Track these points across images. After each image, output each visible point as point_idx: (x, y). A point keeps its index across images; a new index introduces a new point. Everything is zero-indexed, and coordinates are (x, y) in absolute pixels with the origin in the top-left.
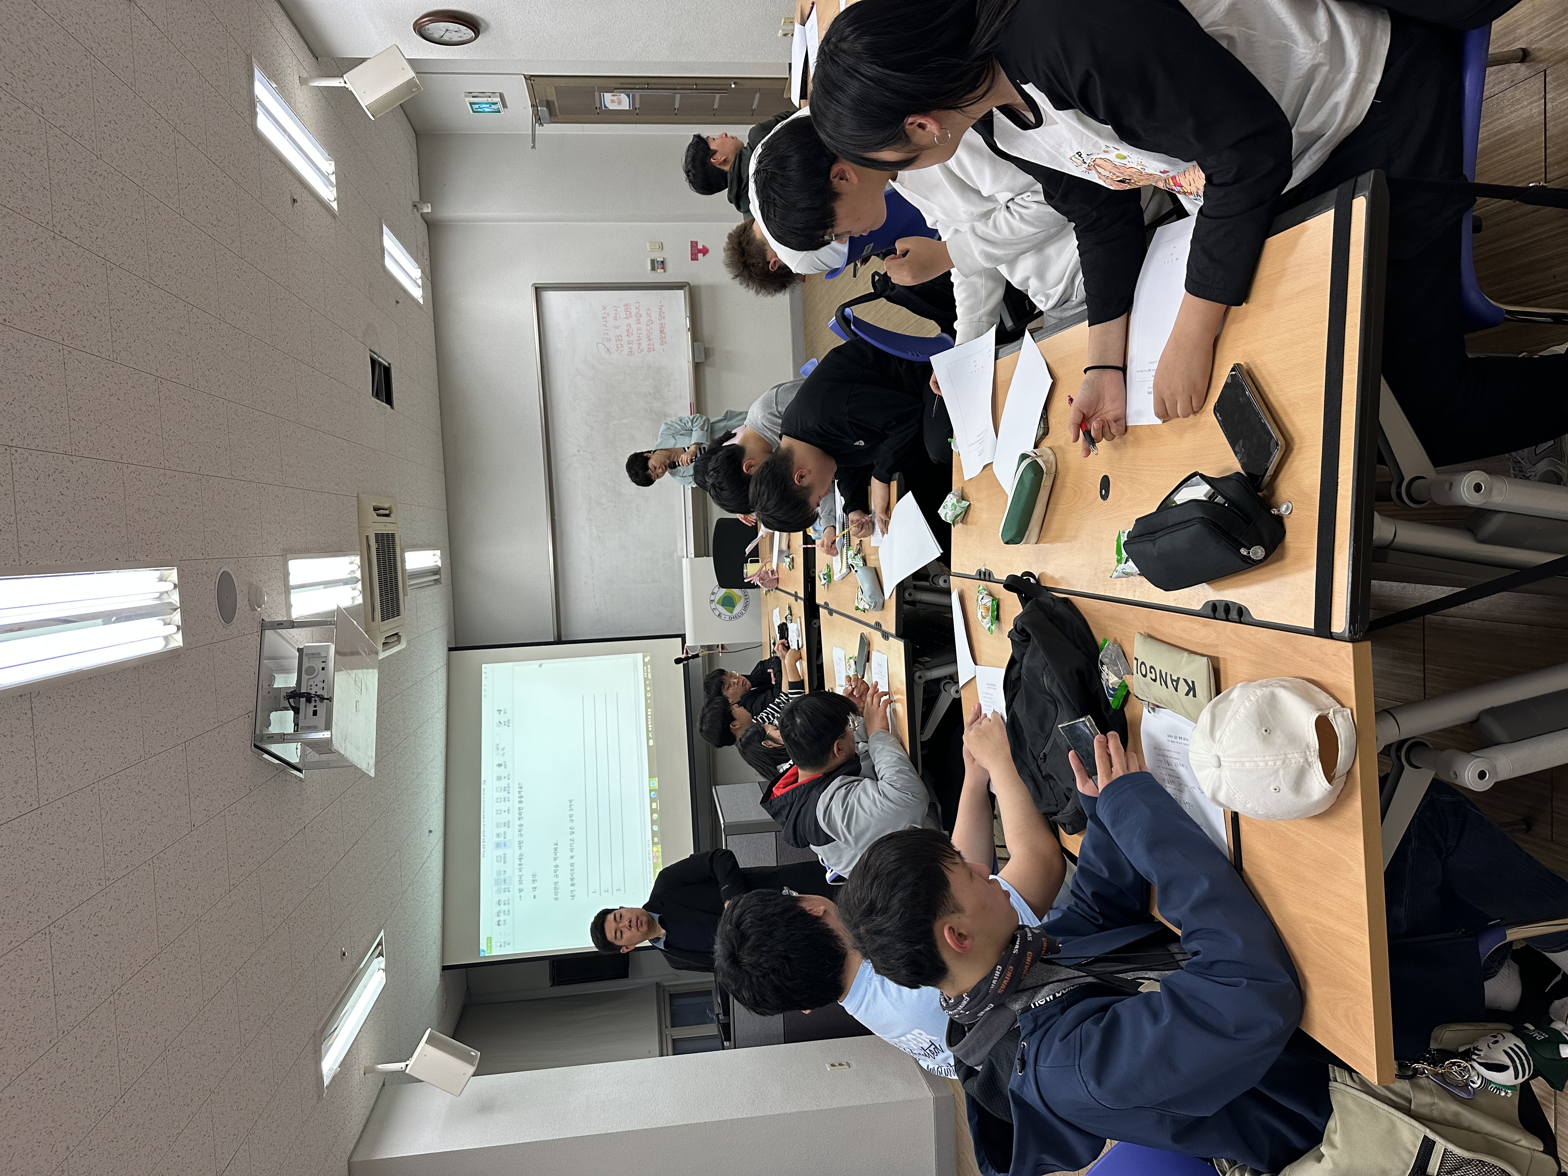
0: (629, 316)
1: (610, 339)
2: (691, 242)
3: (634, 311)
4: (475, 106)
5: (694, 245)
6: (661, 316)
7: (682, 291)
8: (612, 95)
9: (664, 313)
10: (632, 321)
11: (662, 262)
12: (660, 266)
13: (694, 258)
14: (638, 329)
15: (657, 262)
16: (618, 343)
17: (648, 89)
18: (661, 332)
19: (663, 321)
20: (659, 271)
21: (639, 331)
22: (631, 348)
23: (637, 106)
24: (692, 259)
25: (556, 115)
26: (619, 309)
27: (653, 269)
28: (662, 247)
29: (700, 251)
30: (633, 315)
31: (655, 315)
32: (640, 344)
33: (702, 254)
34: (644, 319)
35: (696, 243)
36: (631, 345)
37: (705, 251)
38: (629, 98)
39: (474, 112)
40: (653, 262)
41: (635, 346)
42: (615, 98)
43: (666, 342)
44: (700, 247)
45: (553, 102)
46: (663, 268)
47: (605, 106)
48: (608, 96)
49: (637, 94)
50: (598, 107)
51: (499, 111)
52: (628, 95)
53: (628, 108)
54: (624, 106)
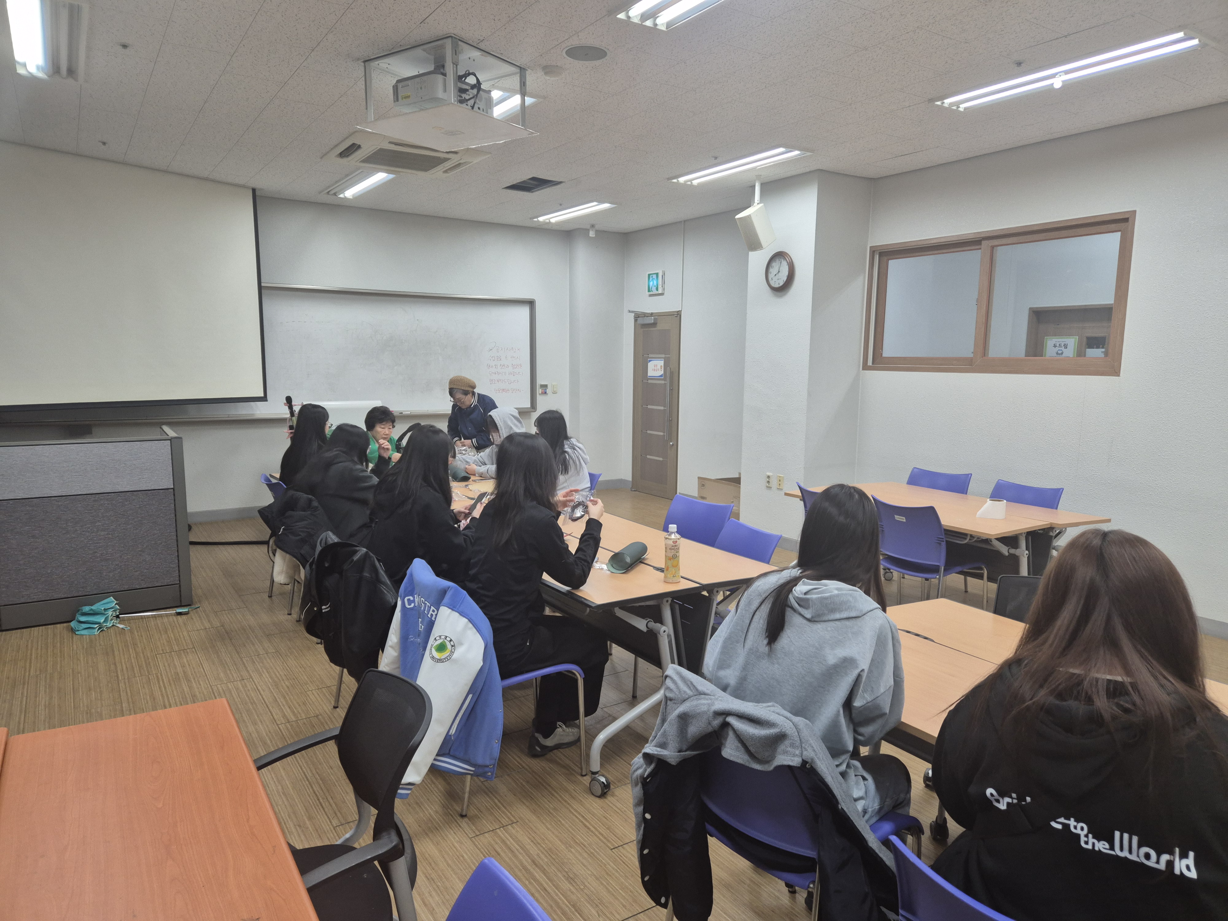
0: (514, 367)
1: (498, 352)
3: (517, 371)
4: (654, 276)
6: (513, 390)
7: (530, 406)
8: (661, 366)
9: (515, 392)
10: (511, 369)
11: (546, 393)
12: (543, 390)
15: (546, 389)
16: (496, 358)
17: (670, 389)
18: (503, 390)
19: (510, 391)
20: (540, 390)
22: (492, 366)
23: (650, 381)
25: (642, 328)
26: (518, 359)
27: (542, 386)
28: (554, 393)
30: (514, 370)
31: (514, 386)
32: (495, 373)
34: (511, 377)
36: (494, 367)
38: (659, 376)
39: (649, 275)
40: (546, 386)
41: (493, 370)
42: (659, 367)
43: (496, 393)
45: (655, 327)
46: (542, 393)
47: (650, 361)
48: (662, 363)
49: (663, 382)
50: (650, 356)
51: (649, 291)
52: (661, 376)
53: (649, 375)
54: (651, 373)
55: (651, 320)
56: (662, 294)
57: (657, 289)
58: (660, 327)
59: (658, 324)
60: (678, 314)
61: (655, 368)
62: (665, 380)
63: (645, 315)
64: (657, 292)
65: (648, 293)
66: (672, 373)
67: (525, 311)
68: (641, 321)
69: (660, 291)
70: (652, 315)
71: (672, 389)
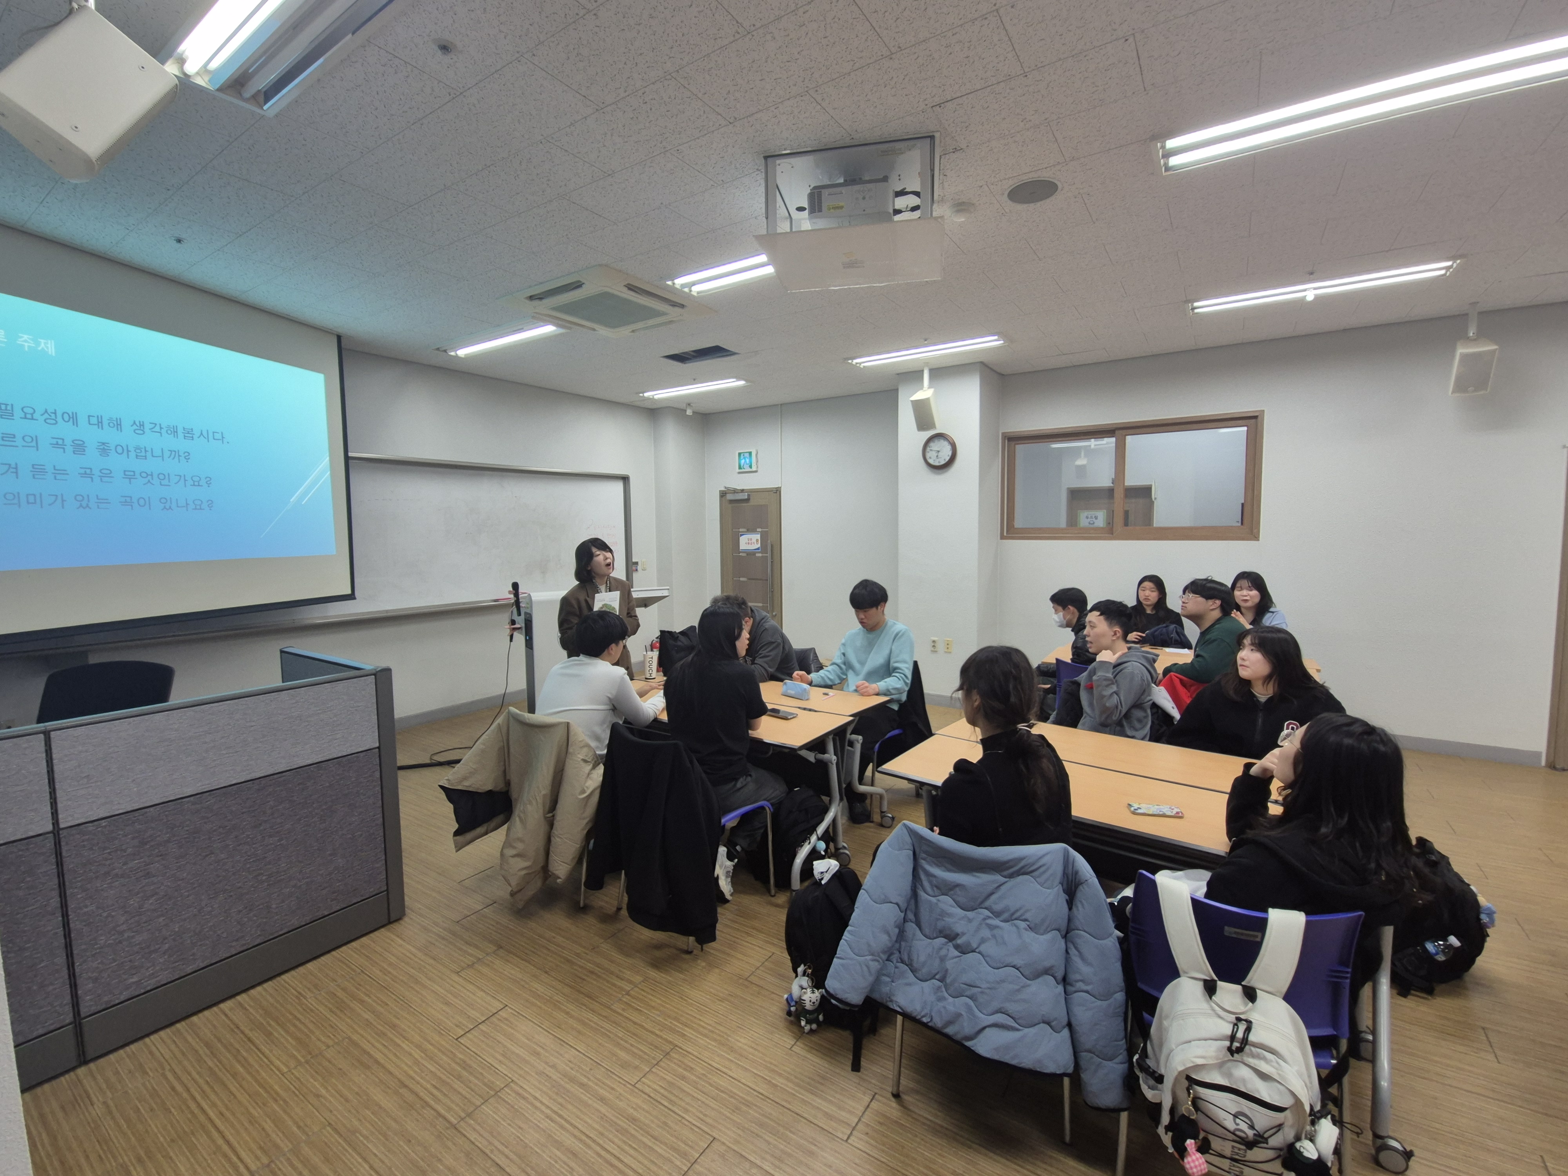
4: (747, 455)
8: (757, 540)
11: (637, 570)
12: (635, 568)
15: (637, 566)
17: (769, 562)
23: (743, 554)
25: (730, 504)
27: (634, 563)
28: (644, 571)
39: (739, 454)
40: (637, 563)
42: (754, 541)
45: (747, 503)
47: (741, 535)
48: (758, 536)
49: (760, 555)
50: (741, 530)
51: (740, 468)
52: (758, 549)
53: (741, 548)
54: (744, 547)
55: (745, 496)
56: (756, 472)
57: (751, 467)
58: (753, 502)
59: (751, 500)
60: (777, 491)
61: (750, 542)
62: (762, 552)
63: (735, 491)
64: (750, 470)
65: (738, 470)
66: (772, 546)
67: (619, 486)
68: (730, 497)
69: (754, 469)
70: (742, 491)
71: (773, 561)
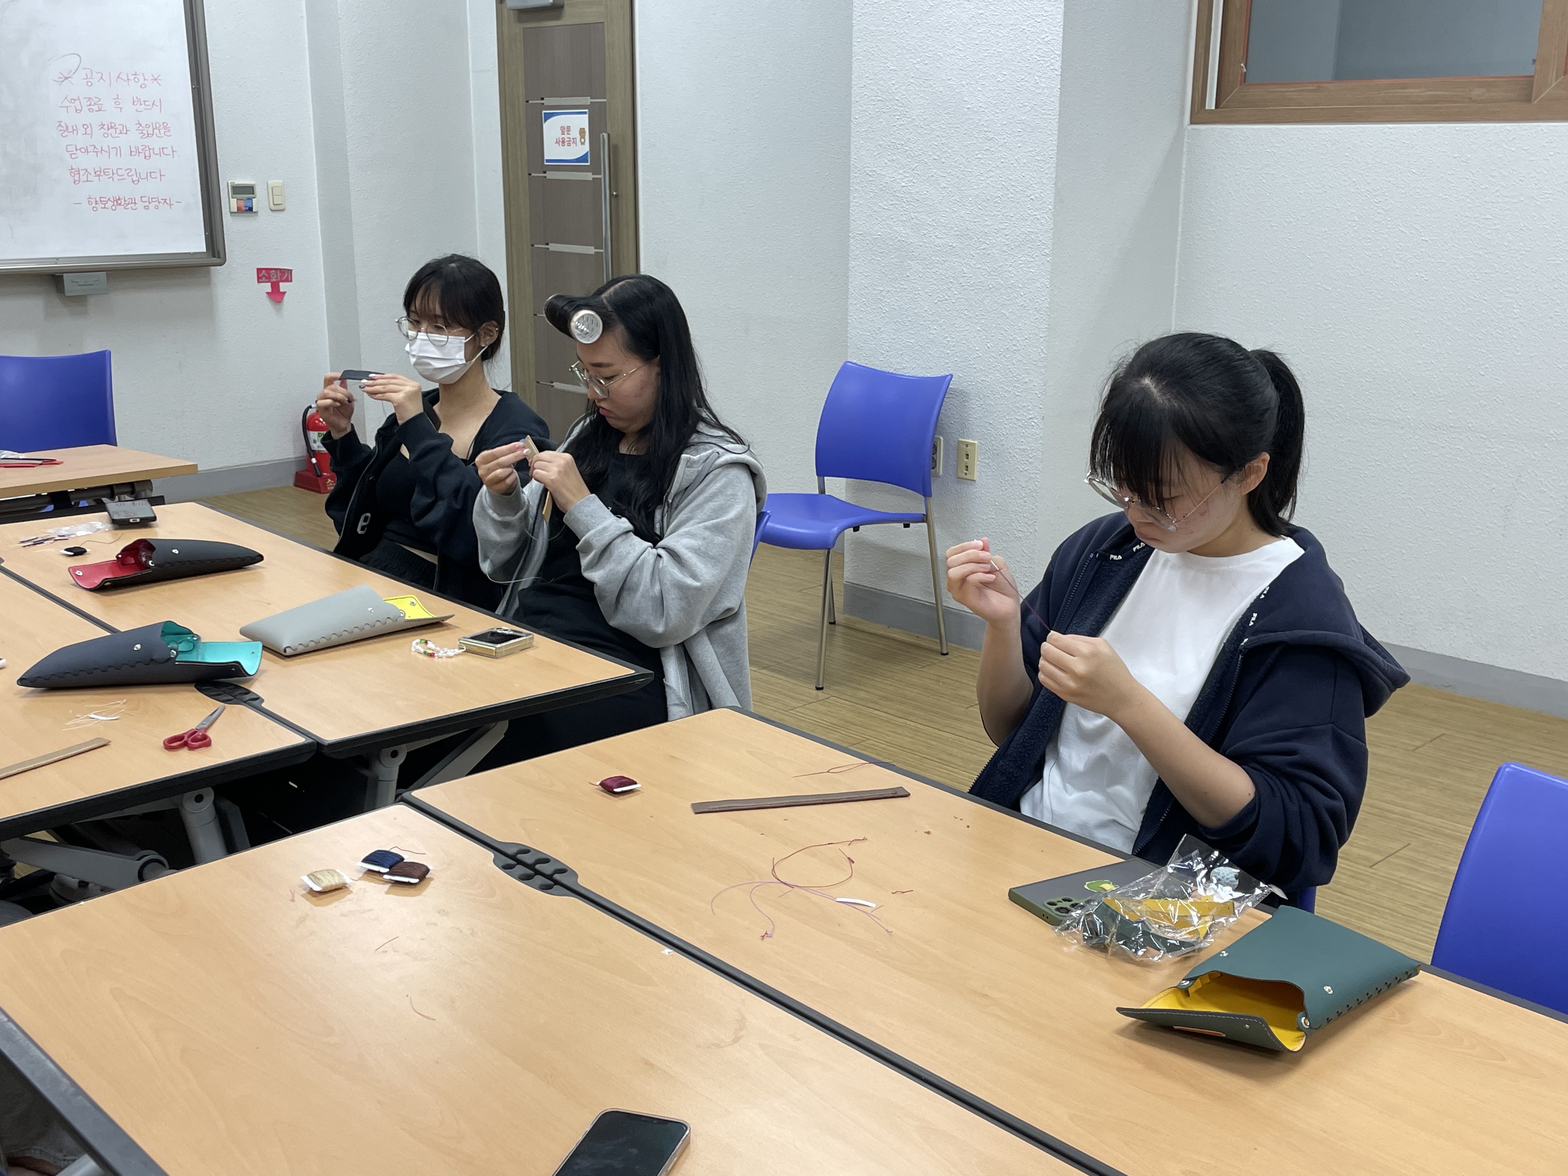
0: (146, 131)
1: (90, 85)
2: (291, 271)
3: (155, 143)
5: (286, 275)
6: (150, 202)
7: (205, 250)
8: (582, 131)
9: (157, 207)
10: (134, 138)
11: (251, 209)
12: (242, 204)
13: (263, 274)
14: (118, 150)
15: (250, 199)
16: (85, 103)
17: (611, 195)
18: (117, 201)
19: (140, 205)
20: (234, 202)
21: (113, 152)
22: (75, 130)
23: (550, 175)
24: (259, 270)
25: (520, 20)
26: (156, 109)
27: (238, 190)
28: (278, 209)
29: (275, 287)
30: (146, 142)
31: (149, 188)
32: (87, 151)
33: (270, 290)
34: (139, 163)
35: (289, 280)
36: (81, 131)
37: (276, 295)
38: (577, 160)
40: (249, 190)
41: (80, 140)
42: (574, 133)
43: (95, 209)
44: (283, 286)
45: (558, 18)
46: (239, 209)
47: (548, 116)
48: (582, 121)
49: (589, 176)
50: (547, 101)
52: (583, 159)
53: (546, 158)
54: (552, 151)
58: (569, 17)
59: (567, 9)
61: (566, 136)
62: (595, 168)
66: (614, 150)
71: (616, 196)
